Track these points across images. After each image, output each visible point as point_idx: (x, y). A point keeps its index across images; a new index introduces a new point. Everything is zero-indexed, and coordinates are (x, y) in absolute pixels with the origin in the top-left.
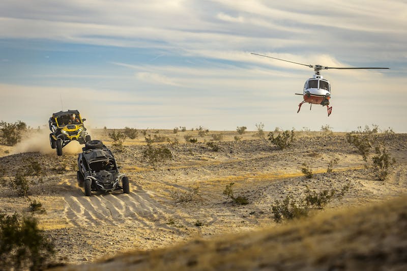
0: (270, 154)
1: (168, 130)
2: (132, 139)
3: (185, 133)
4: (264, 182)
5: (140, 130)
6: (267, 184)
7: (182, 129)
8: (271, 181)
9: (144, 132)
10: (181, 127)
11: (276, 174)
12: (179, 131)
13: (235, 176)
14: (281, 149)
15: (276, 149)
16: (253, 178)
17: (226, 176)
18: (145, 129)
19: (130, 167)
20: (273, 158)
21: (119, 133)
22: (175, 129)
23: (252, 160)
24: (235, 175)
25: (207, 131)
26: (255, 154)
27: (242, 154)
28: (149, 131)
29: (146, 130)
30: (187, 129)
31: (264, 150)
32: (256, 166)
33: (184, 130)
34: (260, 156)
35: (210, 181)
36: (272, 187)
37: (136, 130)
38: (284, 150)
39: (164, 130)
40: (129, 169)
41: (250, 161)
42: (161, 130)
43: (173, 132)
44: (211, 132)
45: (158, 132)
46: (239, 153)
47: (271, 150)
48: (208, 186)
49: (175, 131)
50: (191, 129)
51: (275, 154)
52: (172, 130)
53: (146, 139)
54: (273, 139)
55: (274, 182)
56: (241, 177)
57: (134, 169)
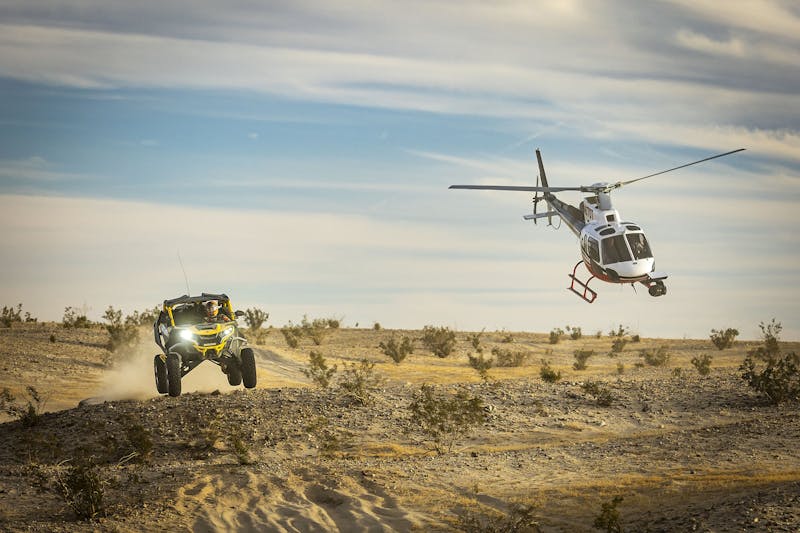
0: (742, 414)
1: (537, 336)
2: (440, 356)
3: (578, 345)
4: (708, 493)
5: (463, 334)
6: (716, 500)
7: (572, 332)
8: (727, 492)
9: (475, 340)
10: (568, 329)
11: (748, 473)
12: (565, 338)
13: (641, 476)
14: (774, 402)
15: (761, 403)
16: (684, 483)
17: (620, 475)
18: (477, 330)
19: (379, 444)
20: (746, 429)
21: (406, 340)
22: (552, 334)
23: (694, 431)
24: (644, 472)
25: (636, 339)
26: (706, 416)
27: (674, 414)
28: (489, 336)
29: (480, 335)
30: (583, 333)
31: (730, 405)
32: (700, 450)
33: (576, 336)
34: (717, 421)
35: (574, 489)
36: (723, 509)
37: (452, 335)
38: (781, 405)
39: (526, 335)
40: (377, 450)
41: (688, 435)
42: (519, 335)
43: (547, 340)
44: (646, 341)
45: (508, 339)
46: (666, 412)
47: (747, 404)
48: (566, 501)
49: (554, 338)
50: (595, 333)
51: (754, 416)
52: (545, 336)
53: (471, 358)
54: (754, 377)
55: (735, 496)
56: (655, 478)
57: (390, 450)
